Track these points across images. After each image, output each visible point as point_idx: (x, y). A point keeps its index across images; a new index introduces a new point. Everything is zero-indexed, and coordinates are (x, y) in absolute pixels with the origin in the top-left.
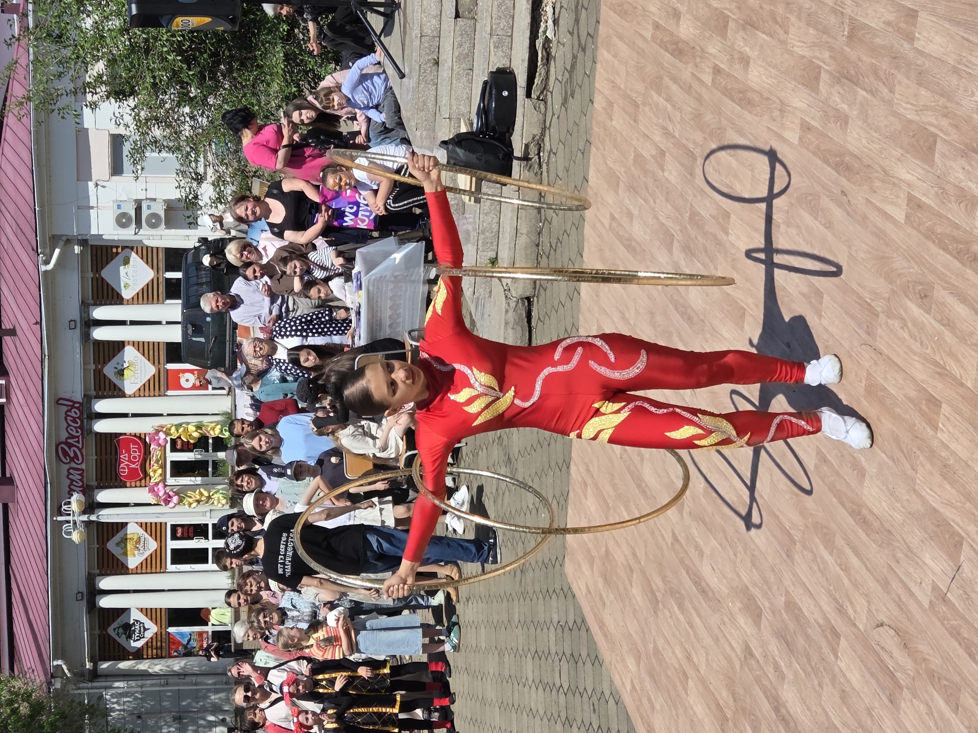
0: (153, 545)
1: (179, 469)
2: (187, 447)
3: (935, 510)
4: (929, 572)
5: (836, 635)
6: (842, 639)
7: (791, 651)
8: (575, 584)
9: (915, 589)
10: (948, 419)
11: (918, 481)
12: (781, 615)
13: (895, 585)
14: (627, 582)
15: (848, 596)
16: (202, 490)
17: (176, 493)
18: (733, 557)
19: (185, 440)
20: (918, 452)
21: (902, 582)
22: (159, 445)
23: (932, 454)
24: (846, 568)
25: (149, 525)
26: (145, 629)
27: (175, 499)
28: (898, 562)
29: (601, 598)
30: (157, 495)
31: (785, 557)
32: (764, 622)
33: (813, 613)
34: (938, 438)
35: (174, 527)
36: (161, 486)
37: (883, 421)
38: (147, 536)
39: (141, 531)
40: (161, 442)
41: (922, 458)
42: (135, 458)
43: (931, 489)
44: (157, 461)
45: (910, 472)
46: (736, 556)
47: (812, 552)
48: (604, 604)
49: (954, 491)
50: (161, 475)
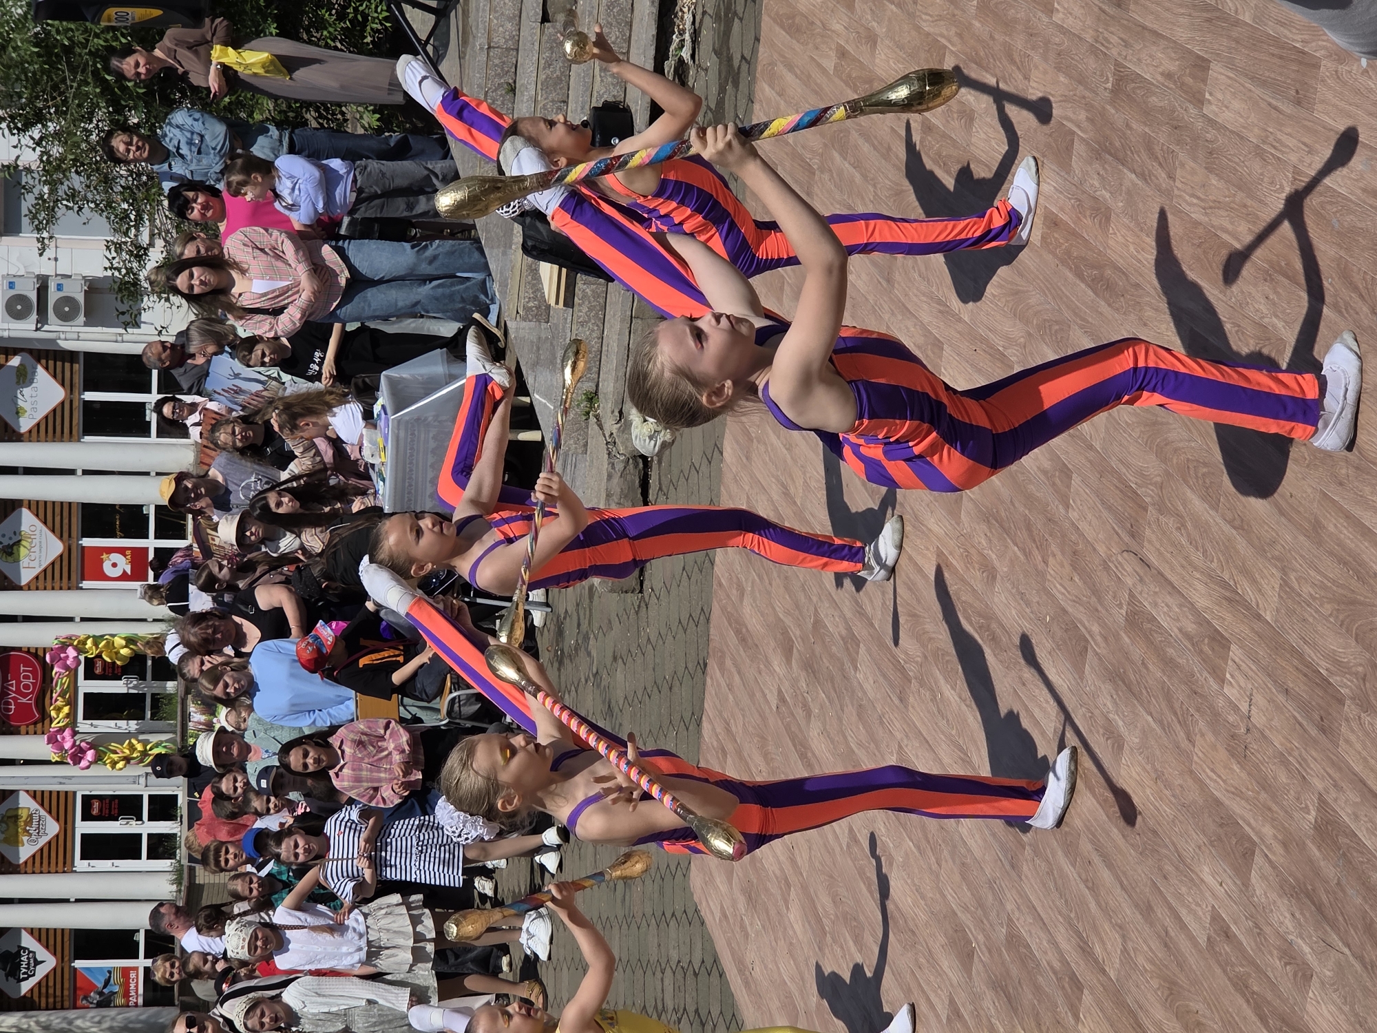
0: (52, 828)
1: (99, 707)
2: (111, 673)
3: (1218, 802)
4: (1208, 894)
5: (1078, 986)
6: (1086, 992)
7: (1015, 1010)
8: (704, 903)
9: (1187, 918)
10: (1239, 667)
11: (1195, 758)
12: (1000, 955)
13: (1161, 912)
14: (781, 903)
15: (1095, 928)
16: (134, 741)
17: (92, 746)
18: (935, 867)
19: (108, 660)
20: (1197, 716)
21: (1171, 908)
22: (67, 668)
23: (1215, 719)
24: (1093, 887)
25: (46, 796)
26: (37, 963)
27: (90, 755)
28: (1165, 877)
29: (743, 928)
30: (61, 748)
31: (1008, 867)
32: (977, 966)
33: (1045, 953)
34: (1224, 695)
35: (87, 800)
36: (67, 733)
37: (1151, 667)
38: (43, 813)
39: (33, 805)
40: (68, 662)
41: (1201, 724)
42: (26, 687)
43: (1212, 770)
44: (62, 694)
45: (1185, 744)
46: (940, 865)
47: (1048, 861)
48: (747, 936)
49: (1244, 775)
50: (68, 716)
